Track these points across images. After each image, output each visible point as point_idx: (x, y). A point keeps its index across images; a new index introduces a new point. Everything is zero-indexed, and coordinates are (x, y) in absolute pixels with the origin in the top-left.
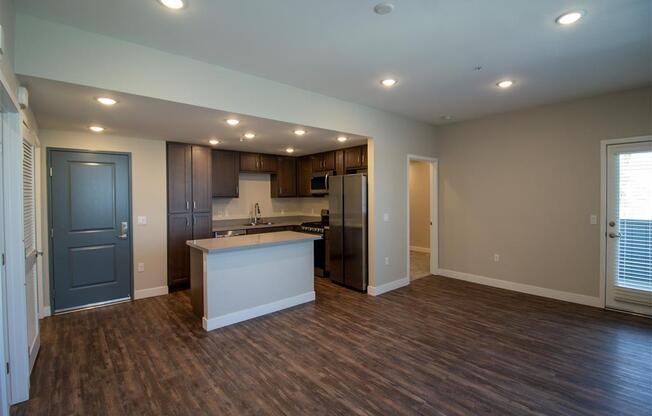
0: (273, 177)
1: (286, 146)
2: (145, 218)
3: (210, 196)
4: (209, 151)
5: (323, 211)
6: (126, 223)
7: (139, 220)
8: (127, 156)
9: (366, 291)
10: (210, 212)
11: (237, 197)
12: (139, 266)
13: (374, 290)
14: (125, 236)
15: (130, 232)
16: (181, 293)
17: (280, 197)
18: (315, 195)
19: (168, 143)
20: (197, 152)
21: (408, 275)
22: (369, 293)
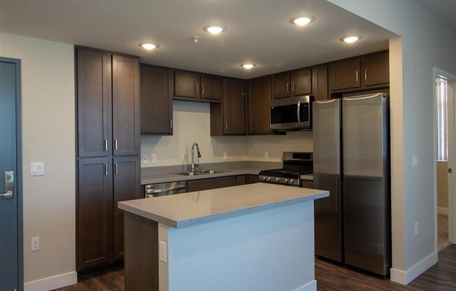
0: (215, 107)
1: (242, 60)
2: (42, 164)
3: (138, 131)
4: (136, 63)
5: (285, 154)
6: (11, 173)
7: (33, 167)
8: (14, 65)
9: (388, 276)
10: (137, 155)
11: (171, 134)
12: (32, 242)
13: (401, 274)
14: (9, 194)
15: (17, 187)
16: (96, 281)
17: (225, 135)
18: (276, 132)
19: (78, 50)
20: (118, 66)
21: (436, 248)
22: (394, 278)
